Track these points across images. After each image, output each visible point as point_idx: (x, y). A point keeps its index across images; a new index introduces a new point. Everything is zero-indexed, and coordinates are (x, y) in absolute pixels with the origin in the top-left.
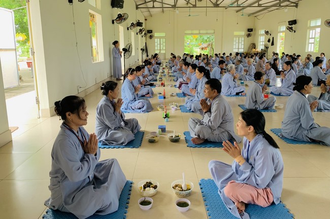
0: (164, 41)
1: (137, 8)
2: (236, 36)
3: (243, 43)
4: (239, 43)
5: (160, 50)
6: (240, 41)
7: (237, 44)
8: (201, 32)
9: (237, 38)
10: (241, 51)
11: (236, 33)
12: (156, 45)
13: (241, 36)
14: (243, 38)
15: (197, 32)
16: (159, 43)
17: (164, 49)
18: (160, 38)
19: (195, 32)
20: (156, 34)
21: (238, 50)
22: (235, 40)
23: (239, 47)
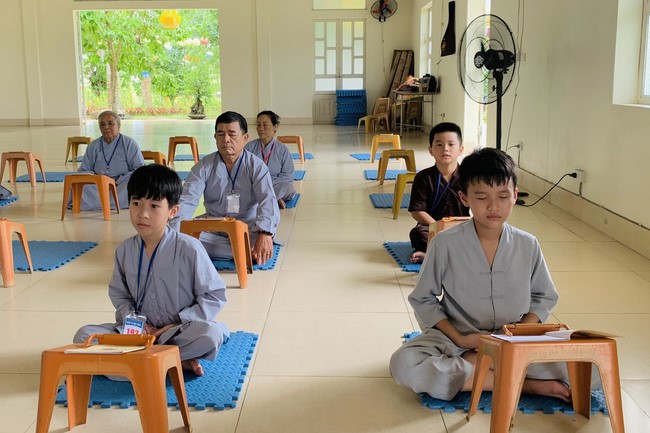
2: (325, 16)
3: (359, 51)
4: (339, 49)
6: (346, 41)
7: (332, 55)
9: (332, 26)
10: (353, 85)
13: (352, 15)
14: (359, 25)
21: (339, 84)
22: (319, 34)
23: (339, 67)
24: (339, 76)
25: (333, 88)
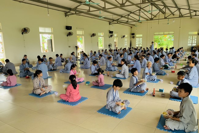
0: (141, 39)
1: (110, 24)
2: (190, 35)
3: (196, 40)
4: (192, 40)
5: (139, 44)
6: (194, 39)
7: (191, 41)
8: (165, 33)
9: (191, 37)
10: (194, 45)
11: (190, 33)
12: (137, 42)
13: (195, 35)
15: (163, 33)
16: (138, 40)
17: (141, 44)
18: (139, 37)
19: (160, 33)
20: (137, 36)
21: (192, 45)
22: (189, 38)
23: (192, 42)
24: (192, 44)
25: (191, 45)
